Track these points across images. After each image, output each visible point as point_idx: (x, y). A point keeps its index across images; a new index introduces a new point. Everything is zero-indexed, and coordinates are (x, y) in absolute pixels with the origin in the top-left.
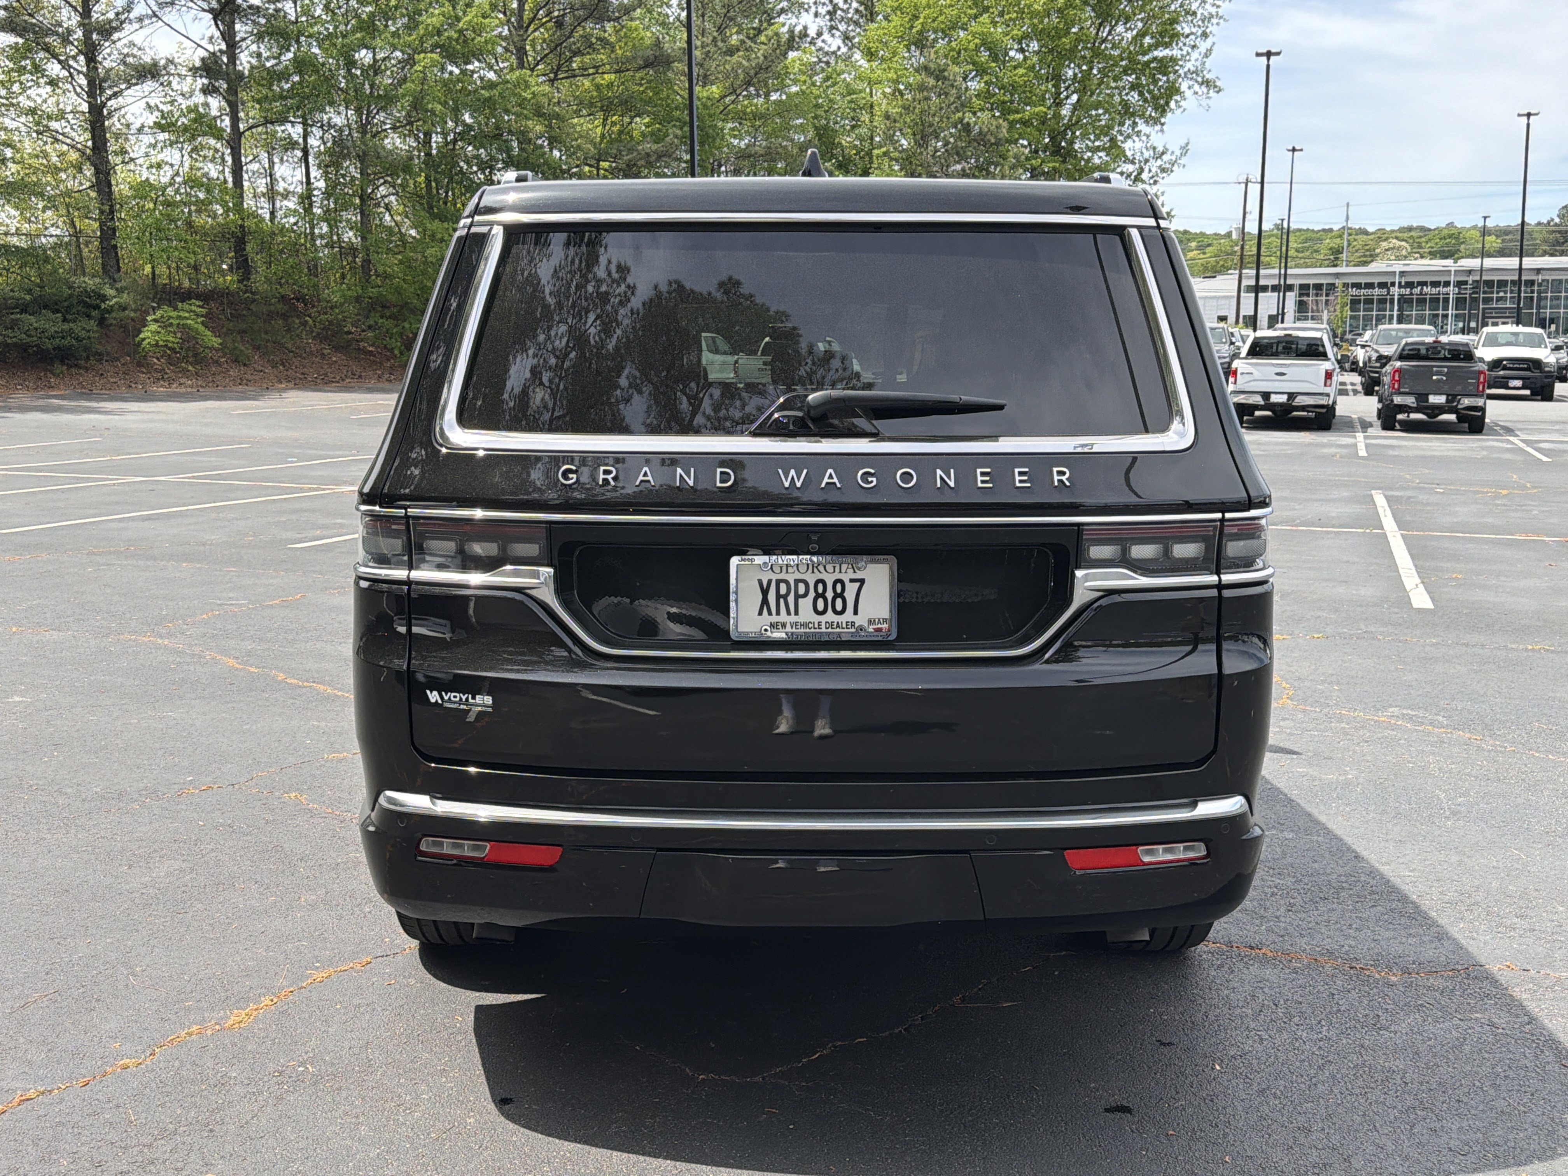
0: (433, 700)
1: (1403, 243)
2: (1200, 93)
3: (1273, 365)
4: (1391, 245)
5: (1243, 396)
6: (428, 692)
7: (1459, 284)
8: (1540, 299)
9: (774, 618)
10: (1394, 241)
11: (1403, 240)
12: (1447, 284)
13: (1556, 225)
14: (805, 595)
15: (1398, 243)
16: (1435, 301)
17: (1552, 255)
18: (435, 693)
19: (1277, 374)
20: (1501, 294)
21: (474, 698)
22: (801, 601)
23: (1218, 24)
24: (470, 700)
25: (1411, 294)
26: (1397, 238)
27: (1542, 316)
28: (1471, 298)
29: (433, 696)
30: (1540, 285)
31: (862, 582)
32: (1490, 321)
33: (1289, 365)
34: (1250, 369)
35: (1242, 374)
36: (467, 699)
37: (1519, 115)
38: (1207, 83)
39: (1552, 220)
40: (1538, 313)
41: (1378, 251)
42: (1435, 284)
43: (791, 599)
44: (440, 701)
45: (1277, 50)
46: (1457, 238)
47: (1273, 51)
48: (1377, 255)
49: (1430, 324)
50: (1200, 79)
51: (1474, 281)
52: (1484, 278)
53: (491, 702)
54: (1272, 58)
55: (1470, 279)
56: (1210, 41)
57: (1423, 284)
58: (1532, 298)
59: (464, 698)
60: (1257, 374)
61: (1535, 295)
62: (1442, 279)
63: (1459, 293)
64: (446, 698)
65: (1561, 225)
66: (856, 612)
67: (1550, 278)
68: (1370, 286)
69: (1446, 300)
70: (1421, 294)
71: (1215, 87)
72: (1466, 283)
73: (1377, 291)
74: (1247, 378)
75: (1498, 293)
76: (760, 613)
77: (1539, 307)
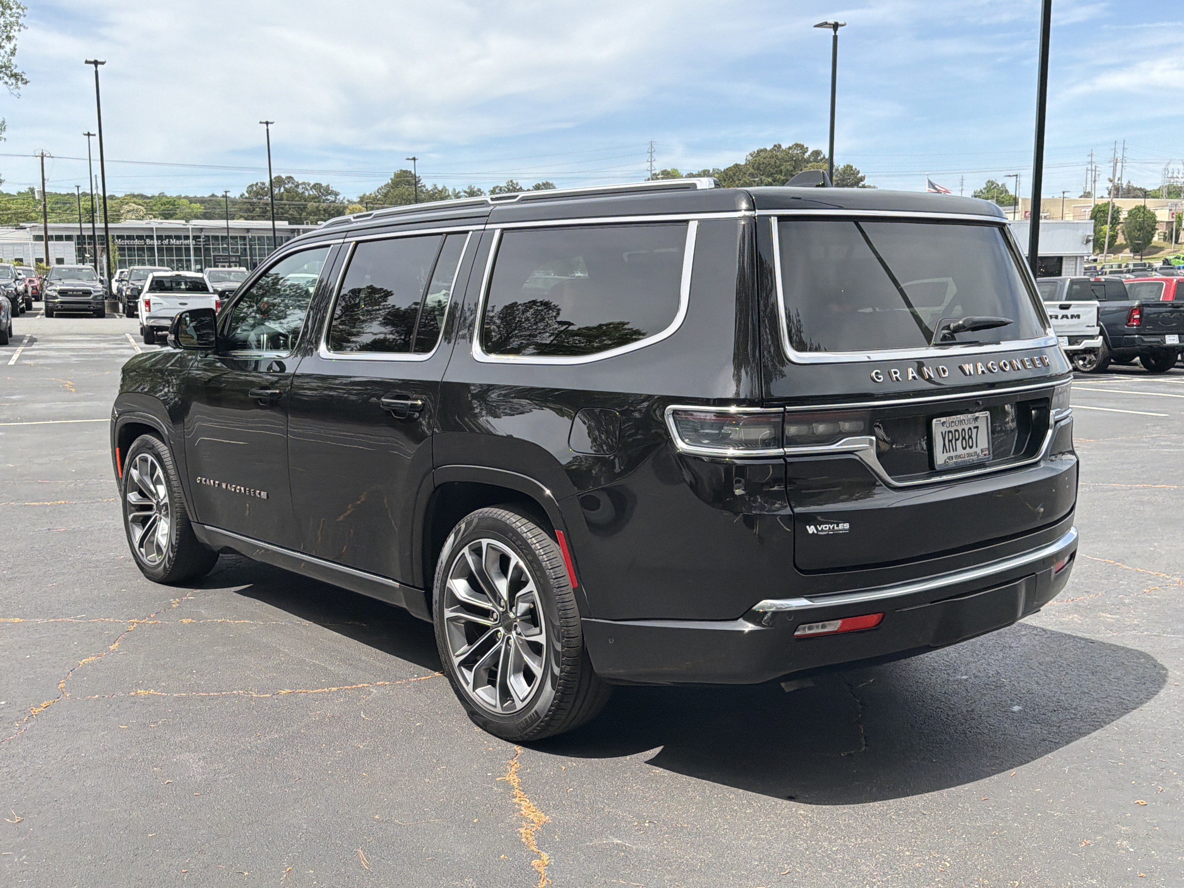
0: (810, 532)
1: (140, 207)
2: (10, 83)
3: (177, 297)
4: (131, 208)
5: (152, 320)
6: (808, 527)
7: (195, 238)
8: (251, 249)
9: (949, 454)
10: (133, 205)
11: (139, 205)
12: (187, 238)
13: (246, 198)
14: (958, 439)
15: (136, 207)
16: (179, 249)
17: (246, 219)
18: (812, 527)
19: (181, 304)
20: (225, 246)
21: (838, 526)
22: (957, 442)
23: (19, 30)
24: (836, 528)
25: (162, 244)
26: (135, 203)
27: (254, 261)
28: (204, 247)
29: (811, 529)
30: (250, 240)
31: (977, 427)
32: (220, 264)
33: (189, 297)
34: (160, 300)
35: (154, 304)
36: (833, 528)
37: (261, 123)
38: (15, 76)
39: (244, 194)
40: (251, 259)
41: (122, 211)
42: (178, 238)
43: (953, 441)
44: (815, 532)
45: (103, 60)
46: (174, 205)
47: (99, 60)
48: (122, 215)
49: (167, 266)
50: (8, 72)
51: (206, 236)
52: (230, 235)
53: (848, 527)
54: (99, 66)
55: (203, 234)
56: (14, 42)
57: (169, 237)
58: (245, 249)
59: (831, 527)
60: (165, 304)
61: (248, 247)
62: (182, 234)
63: (196, 245)
64: (820, 529)
65: (249, 198)
66: (977, 446)
67: (256, 235)
68: (129, 238)
69: (188, 249)
70: (169, 244)
71: (22, 79)
72: (199, 237)
73: (136, 242)
74: (158, 307)
75: (222, 245)
76: (943, 453)
77: (251, 255)
